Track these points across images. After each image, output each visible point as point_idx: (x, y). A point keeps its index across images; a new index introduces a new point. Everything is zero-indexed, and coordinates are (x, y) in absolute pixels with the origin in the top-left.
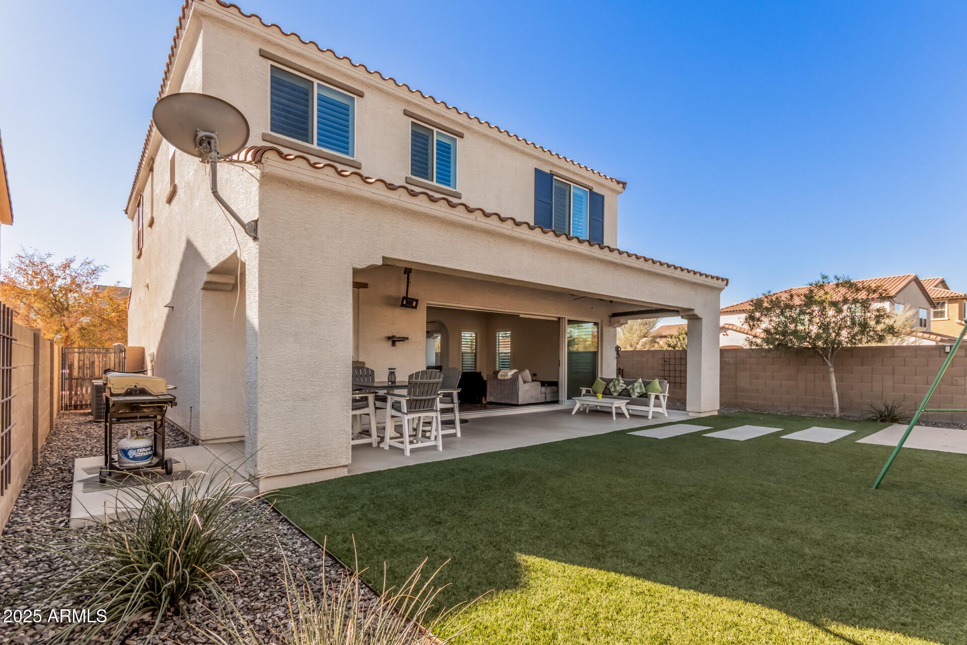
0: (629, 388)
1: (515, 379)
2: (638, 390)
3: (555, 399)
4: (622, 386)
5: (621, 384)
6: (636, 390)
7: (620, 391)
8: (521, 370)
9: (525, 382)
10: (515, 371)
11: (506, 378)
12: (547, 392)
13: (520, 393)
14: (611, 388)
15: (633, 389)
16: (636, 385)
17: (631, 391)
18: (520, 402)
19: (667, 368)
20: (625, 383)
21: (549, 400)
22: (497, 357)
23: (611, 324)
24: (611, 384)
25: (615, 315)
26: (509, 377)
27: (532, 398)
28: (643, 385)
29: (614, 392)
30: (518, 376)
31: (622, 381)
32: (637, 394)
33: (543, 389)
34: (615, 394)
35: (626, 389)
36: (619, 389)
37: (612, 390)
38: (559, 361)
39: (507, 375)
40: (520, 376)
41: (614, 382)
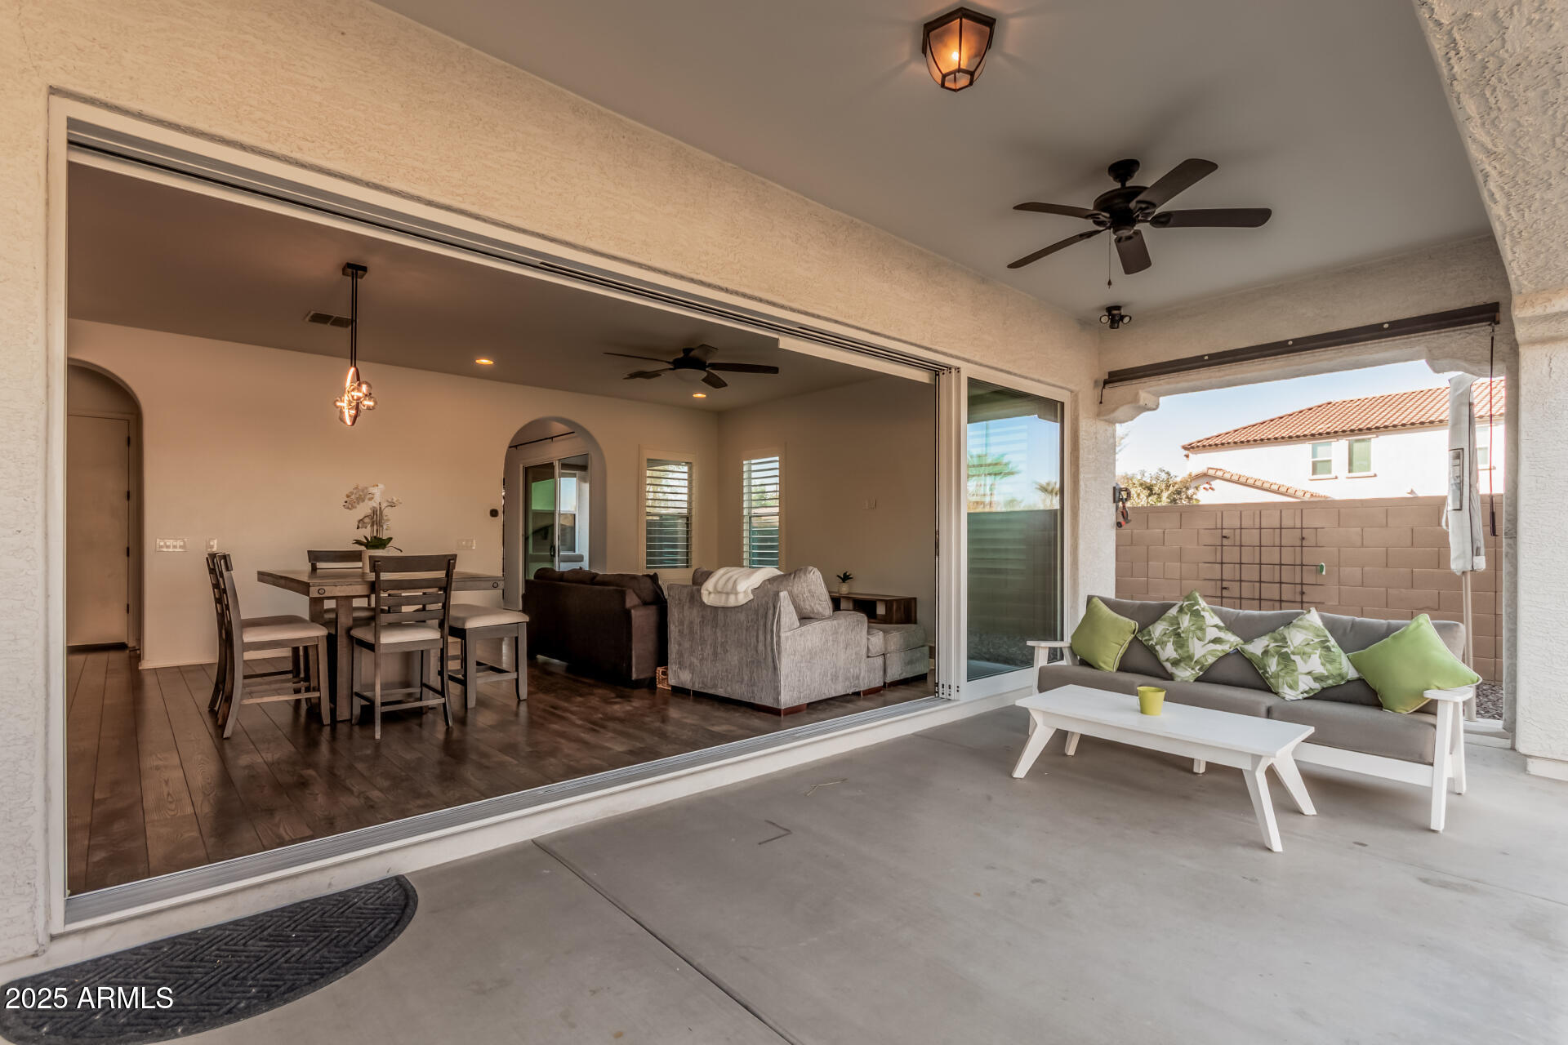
0: (1256, 648)
1: (763, 609)
2: (1316, 664)
3: (920, 669)
4: (1217, 641)
5: (1213, 633)
6: (1301, 665)
7: (1211, 660)
8: (792, 572)
9: (805, 618)
10: (770, 572)
11: (732, 602)
12: (892, 647)
13: (786, 665)
14: (1163, 644)
15: (1285, 659)
16: (1296, 638)
17: (1273, 665)
18: (787, 699)
19: (1231, 555)
20: (1231, 625)
21: (897, 677)
22: (746, 527)
23: (1104, 411)
24: (1159, 629)
25: (1116, 378)
26: (742, 599)
27: (835, 678)
28: (1332, 642)
29: (1176, 663)
30: (777, 594)
31: (1211, 619)
32: (1306, 684)
33: (877, 640)
34: (1185, 674)
35: (1239, 653)
36: (1203, 651)
37: (1168, 652)
38: (937, 533)
39: (734, 592)
40: (783, 594)
41: (1175, 622)
